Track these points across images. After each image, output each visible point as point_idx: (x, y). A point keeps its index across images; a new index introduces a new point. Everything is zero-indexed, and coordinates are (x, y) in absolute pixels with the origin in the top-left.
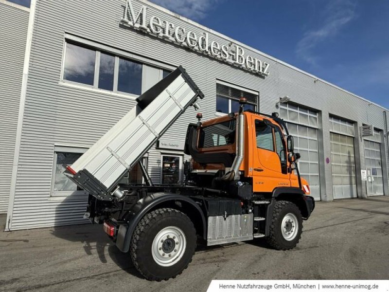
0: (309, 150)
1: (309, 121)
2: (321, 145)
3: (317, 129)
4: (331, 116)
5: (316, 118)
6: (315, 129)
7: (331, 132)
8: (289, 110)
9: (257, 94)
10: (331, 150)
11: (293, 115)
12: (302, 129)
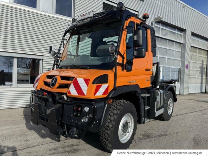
0: (174, 58)
1: (176, 36)
2: (183, 56)
3: (182, 43)
4: (193, 34)
5: (182, 35)
6: (180, 43)
7: (191, 46)
8: (161, 28)
9: (137, 13)
10: (191, 59)
11: (164, 32)
12: (171, 43)
